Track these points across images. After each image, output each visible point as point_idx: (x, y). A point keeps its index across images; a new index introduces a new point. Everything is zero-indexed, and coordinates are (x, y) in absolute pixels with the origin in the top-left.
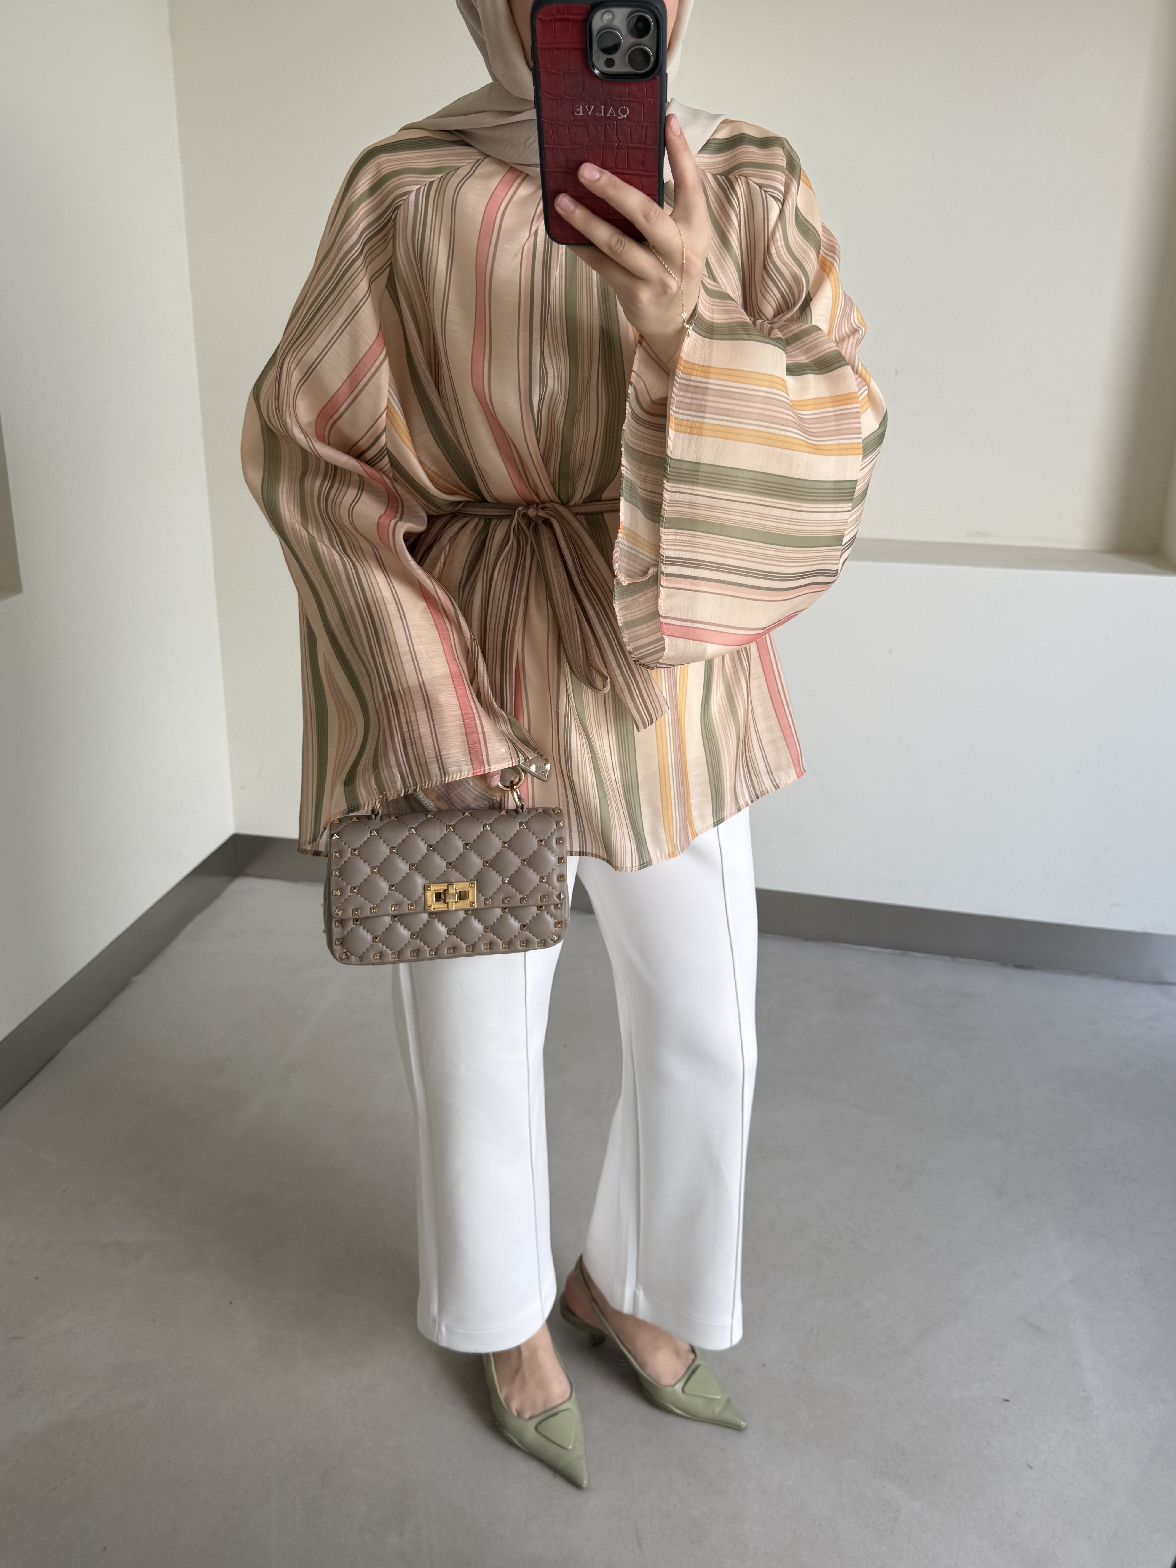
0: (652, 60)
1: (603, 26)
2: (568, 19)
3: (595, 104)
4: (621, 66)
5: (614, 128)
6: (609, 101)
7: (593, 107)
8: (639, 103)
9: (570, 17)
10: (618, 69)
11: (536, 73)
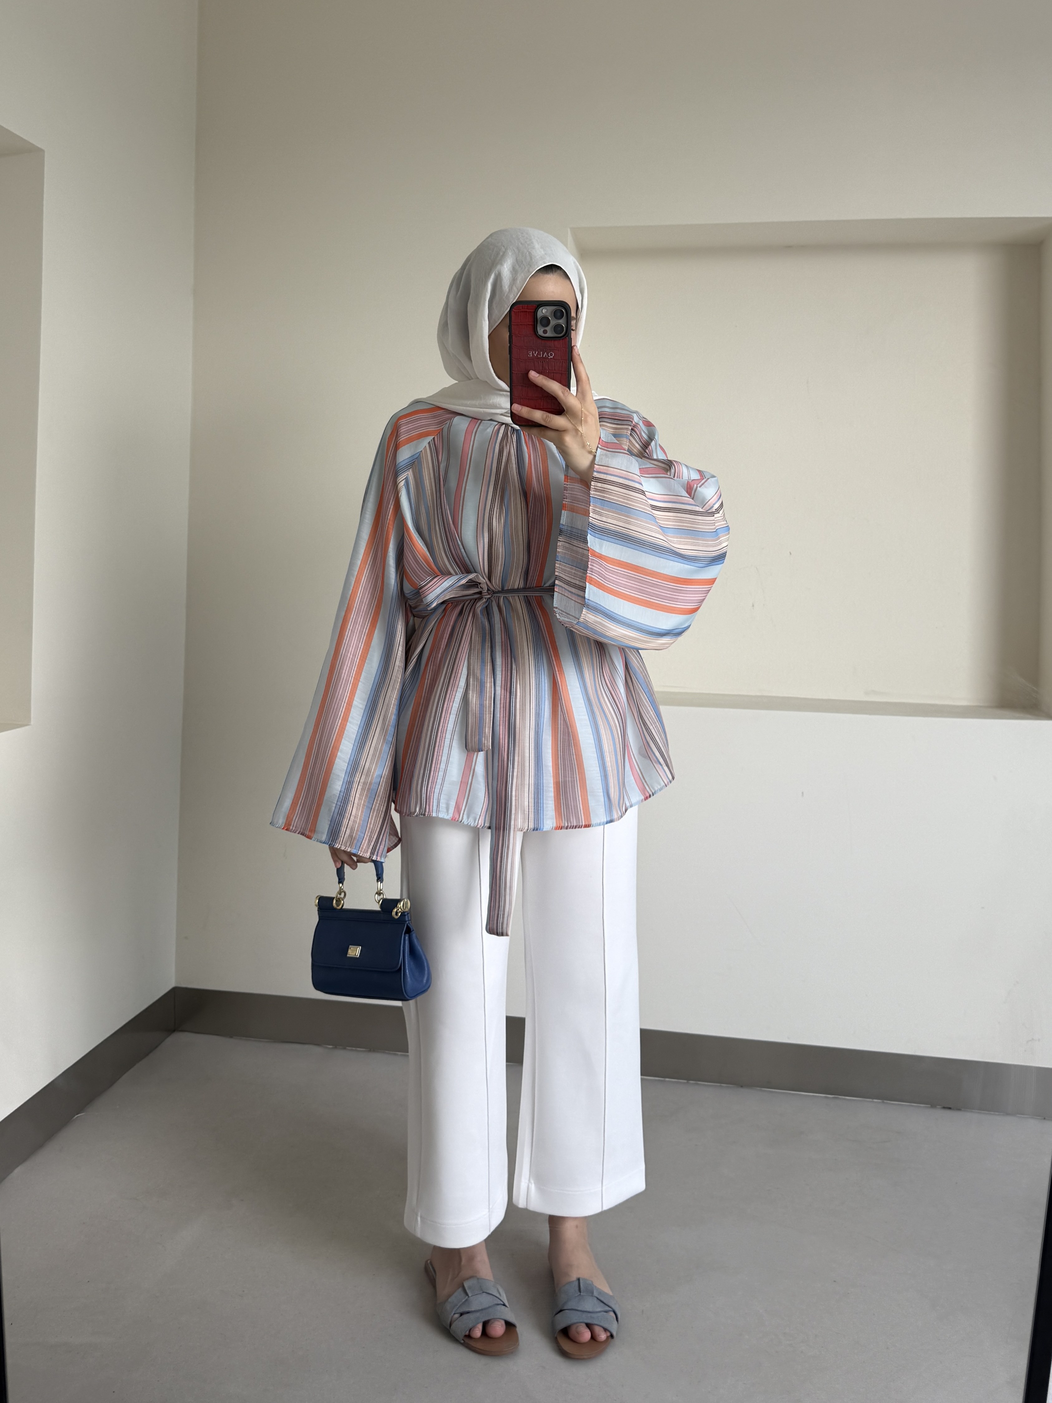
0: (565, 329)
1: (542, 315)
3: (538, 350)
5: (546, 362)
6: (544, 350)
7: (537, 352)
9: (528, 310)
10: (549, 334)
11: (510, 337)
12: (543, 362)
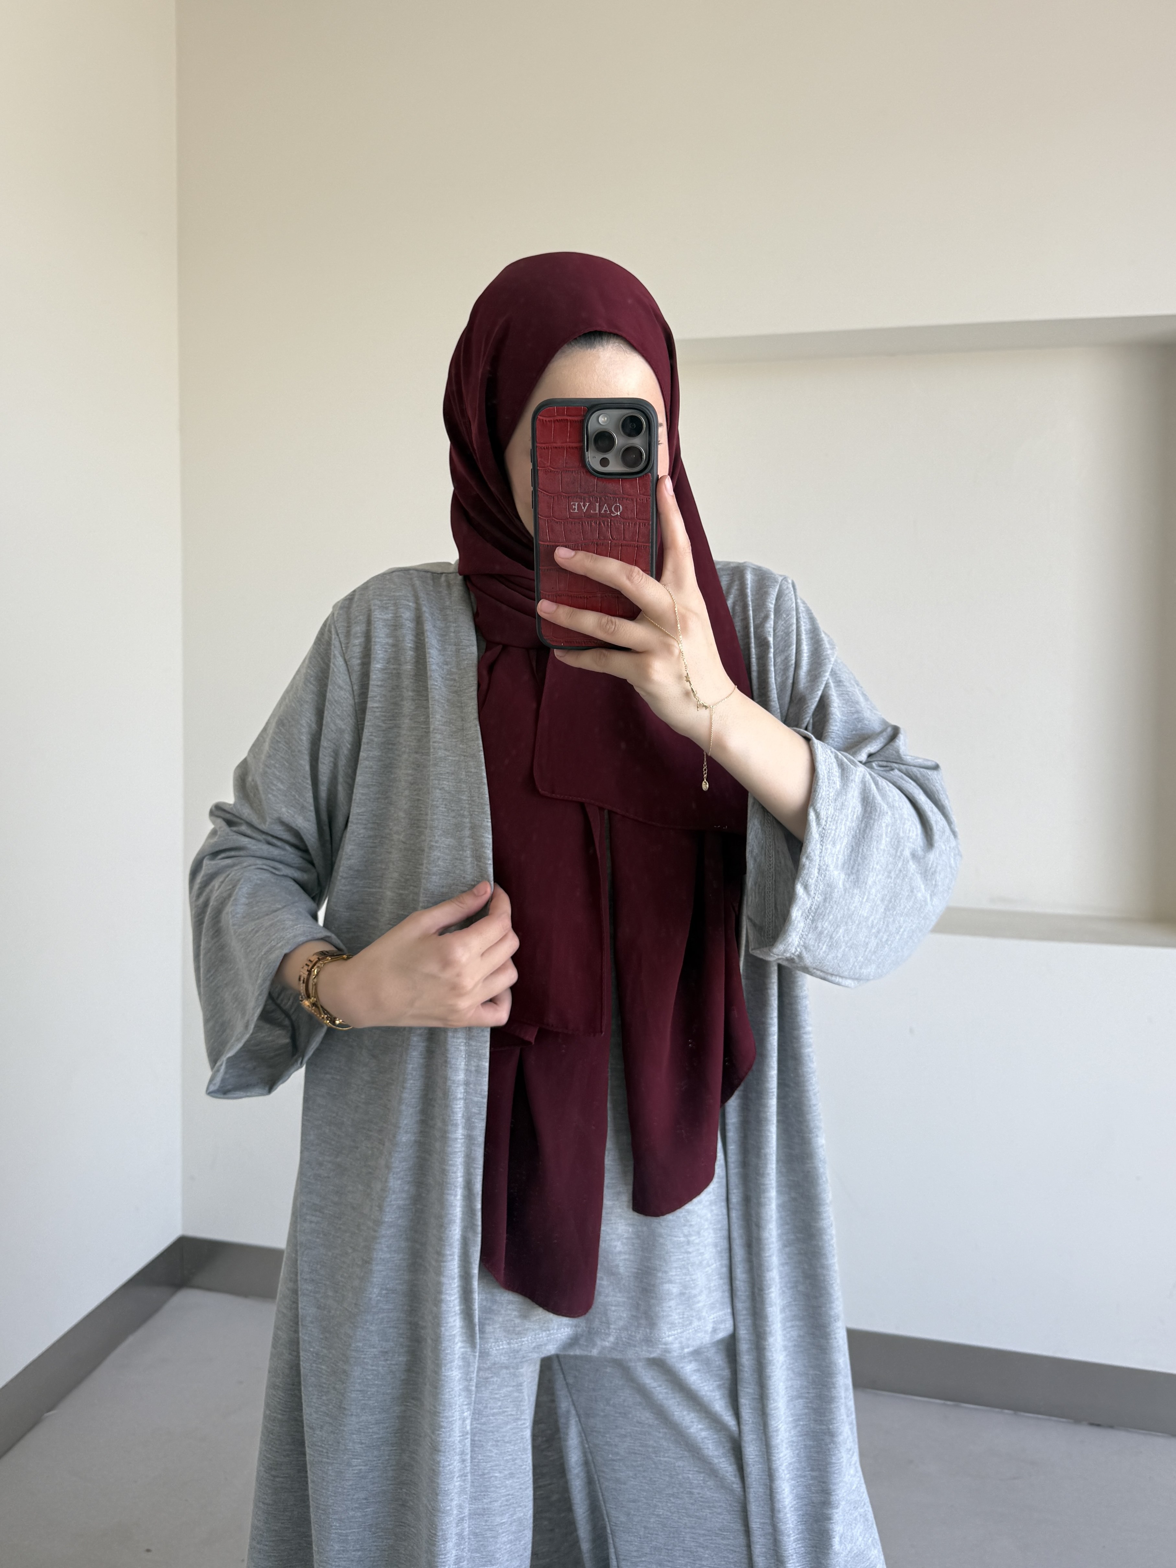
0: (644, 456)
1: (597, 426)
2: (567, 420)
3: (590, 501)
4: (615, 466)
5: (608, 525)
6: (603, 498)
7: (588, 504)
8: (632, 500)
9: (568, 418)
10: (611, 468)
11: (534, 472)
12: (600, 523)
